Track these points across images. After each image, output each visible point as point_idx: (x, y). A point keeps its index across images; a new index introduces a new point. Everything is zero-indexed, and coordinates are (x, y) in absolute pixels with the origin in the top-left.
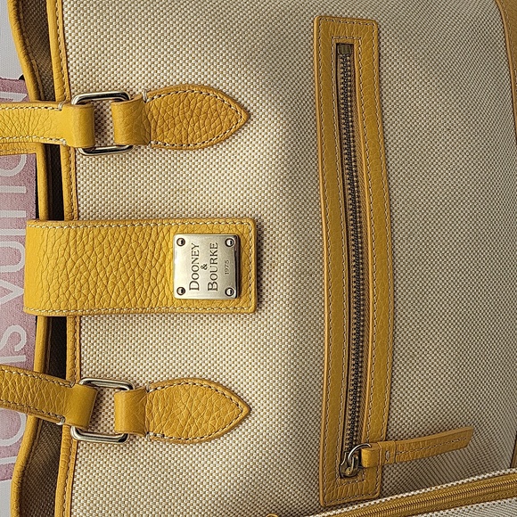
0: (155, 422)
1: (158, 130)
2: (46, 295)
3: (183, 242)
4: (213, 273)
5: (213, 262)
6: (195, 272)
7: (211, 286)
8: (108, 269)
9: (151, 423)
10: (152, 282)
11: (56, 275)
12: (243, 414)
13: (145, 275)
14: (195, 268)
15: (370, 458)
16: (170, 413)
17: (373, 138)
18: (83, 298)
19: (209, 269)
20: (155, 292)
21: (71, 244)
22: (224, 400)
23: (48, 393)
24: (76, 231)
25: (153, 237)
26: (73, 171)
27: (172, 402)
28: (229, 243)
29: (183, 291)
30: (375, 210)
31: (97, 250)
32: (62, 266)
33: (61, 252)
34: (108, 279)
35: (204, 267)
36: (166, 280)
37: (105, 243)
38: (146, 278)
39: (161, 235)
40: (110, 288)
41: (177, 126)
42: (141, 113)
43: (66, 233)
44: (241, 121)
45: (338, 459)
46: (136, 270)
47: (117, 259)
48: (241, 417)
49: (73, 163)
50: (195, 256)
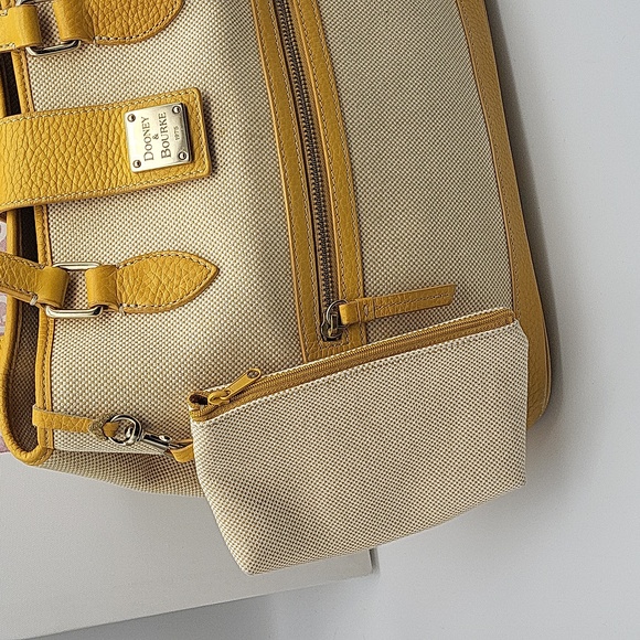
0: (127, 294)
1: (100, 25)
2: (10, 187)
3: (133, 118)
4: (165, 141)
5: (163, 130)
6: (148, 144)
7: (165, 153)
8: (66, 155)
9: (123, 295)
10: (110, 163)
11: (17, 166)
12: (212, 274)
13: (103, 158)
14: (148, 140)
15: (348, 313)
16: (140, 283)
17: (310, 19)
18: (45, 185)
19: (161, 138)
20: (114, 172)
21: (28, 134)
22: (192, 264)
23: (18, 271)
24: (32, 122)
25: (106, 121)
26: (26, 78)
27: (142, 274)
28: (176, 110)
29: (139, 164)
30: (320, 81)
31: (54, 137)
32: (21, 157)
33: (20, 144)
34: (67, 164)
35: (156, 137)
36: (123, 160)
37: (61, 131)
38: (103, 160)
39: (113, 117)
40: (70, 172)
41: (118, 19)
42: (80, 8)
43: (22, 124)
44: (177, 7)
45: (318, 320)
46: (94, 153)
47: (74, 144)
48: (209, 276)
49: (25, 71)
50: (146, 128)
